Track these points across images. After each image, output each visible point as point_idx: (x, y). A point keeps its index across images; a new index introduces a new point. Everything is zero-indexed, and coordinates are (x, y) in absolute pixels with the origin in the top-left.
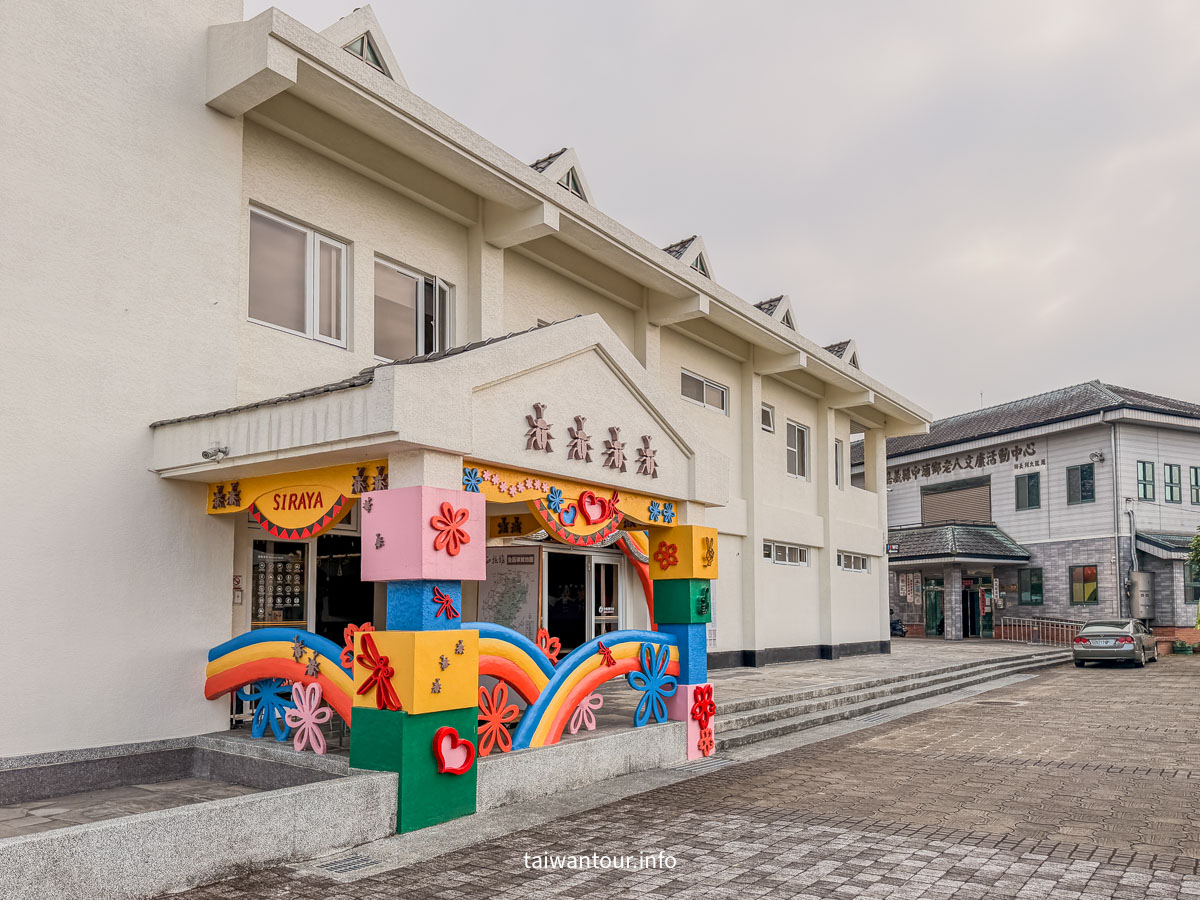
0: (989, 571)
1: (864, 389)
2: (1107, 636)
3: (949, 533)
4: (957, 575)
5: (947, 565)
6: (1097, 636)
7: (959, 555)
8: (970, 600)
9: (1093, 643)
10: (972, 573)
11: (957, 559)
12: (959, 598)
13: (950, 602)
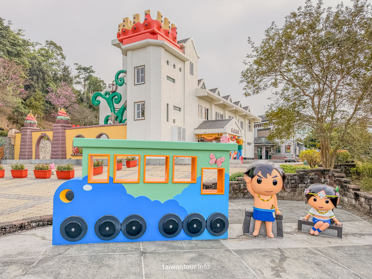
0: (270, 147)
1: (252, 116)
2: (290, 157)
3: (263, 139)
4: (265, 147)
5: (263, 145)
6: (288, 157)
7: (265, 143)
8: (267, 152)
9: (288, 158)
10: (268, 147)
11: (265, 144)
12: (265, 151)
13: (263, 152)
